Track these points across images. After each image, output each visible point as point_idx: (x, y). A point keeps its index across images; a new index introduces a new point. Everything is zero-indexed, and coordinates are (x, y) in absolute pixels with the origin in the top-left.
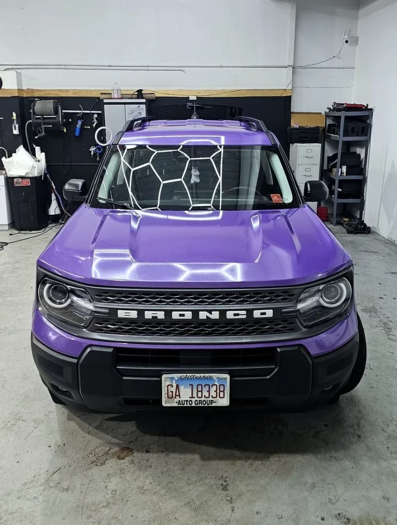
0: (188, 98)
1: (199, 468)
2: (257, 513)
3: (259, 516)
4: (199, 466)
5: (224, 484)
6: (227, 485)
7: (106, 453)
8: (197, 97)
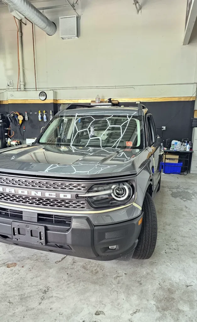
0: (136, 102)
1: (41, 280)
2: (51, 309)
3: (51, 310)
4: (41, 279)
5: (46, 290)
6: (47, 291)
7: (4, 263)
8: (140, 102)
